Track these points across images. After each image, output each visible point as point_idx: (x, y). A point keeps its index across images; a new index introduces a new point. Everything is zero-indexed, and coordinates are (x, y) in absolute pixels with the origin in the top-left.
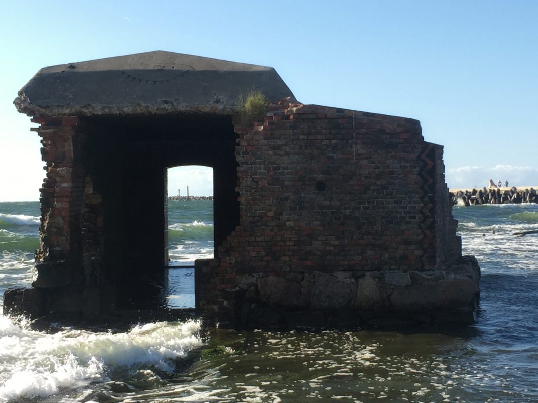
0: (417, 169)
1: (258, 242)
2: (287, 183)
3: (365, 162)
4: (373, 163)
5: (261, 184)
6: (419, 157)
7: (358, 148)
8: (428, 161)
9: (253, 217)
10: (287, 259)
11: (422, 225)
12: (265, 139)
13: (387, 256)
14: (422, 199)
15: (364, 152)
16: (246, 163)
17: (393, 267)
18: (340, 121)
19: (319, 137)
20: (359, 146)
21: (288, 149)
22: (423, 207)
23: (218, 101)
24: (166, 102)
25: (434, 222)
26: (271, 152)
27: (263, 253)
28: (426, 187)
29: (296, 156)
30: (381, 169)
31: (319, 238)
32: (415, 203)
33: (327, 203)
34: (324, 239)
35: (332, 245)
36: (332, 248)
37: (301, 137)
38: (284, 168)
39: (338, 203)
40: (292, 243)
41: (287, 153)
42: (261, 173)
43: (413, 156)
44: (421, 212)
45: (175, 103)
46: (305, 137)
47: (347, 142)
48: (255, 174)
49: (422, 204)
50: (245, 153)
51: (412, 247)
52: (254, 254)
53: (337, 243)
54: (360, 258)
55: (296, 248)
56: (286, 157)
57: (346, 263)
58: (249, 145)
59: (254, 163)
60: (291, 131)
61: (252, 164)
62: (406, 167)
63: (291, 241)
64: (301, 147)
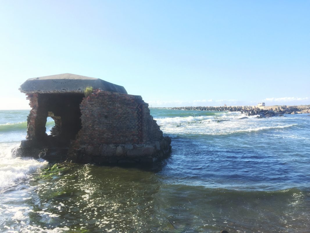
0: (136, 112)
1: (87, 134)
2: (96, 116)
3: (120, 109)
4: (123, 109)
5: (87, 116)
6: (137, 108)
7: (118, 105)
8: (140, 109)
9: (85, 126)
10: (96, 140)
11: (138, 129)
12: (88, 102)
13: (127, 139)
14: (138, 121)
15: (120, 106)
16: (83, 110)
17: (129, 143)
18: (112, 96)
19: (105, 101)
20: (118, 104)
21: (96, 105)
22: (138, 124)
23: (79, 89)
24: (64, 89)
25: (142, 129)
26: (90, 106)
27: (88, 138)
28: (139, 117)
29: (98, 107)
30: (125, 112)
31: (106, 133)
32: (136, 122)
33: (108, 122)
34: (107, 134)
35: (110, 136)
36: (110, 137)
37: (100, 101)
38: (94, 111)
39: (112, 122)
40: (97, 135)
41: (96, 106)
42: (87, 113)
43: (135, 107)
44: (138, 125)
45: (66, 90)
46: (101, 101)
47: (114, 103)
48: (86, 113)
49: (138, 123)
50: (83, 106)
51: (135, 137)
52: (85, 138)
53: (111, 135)
54: (119, 140)
55: (99, 136)
56: (95, 107)
57: (114, 141)
58: (84, 103)
59: (85, 109)
60: (97, 99)
61: (84, 110)
62: (133, 111)
63: (97, 134)
64: (100, 104)
